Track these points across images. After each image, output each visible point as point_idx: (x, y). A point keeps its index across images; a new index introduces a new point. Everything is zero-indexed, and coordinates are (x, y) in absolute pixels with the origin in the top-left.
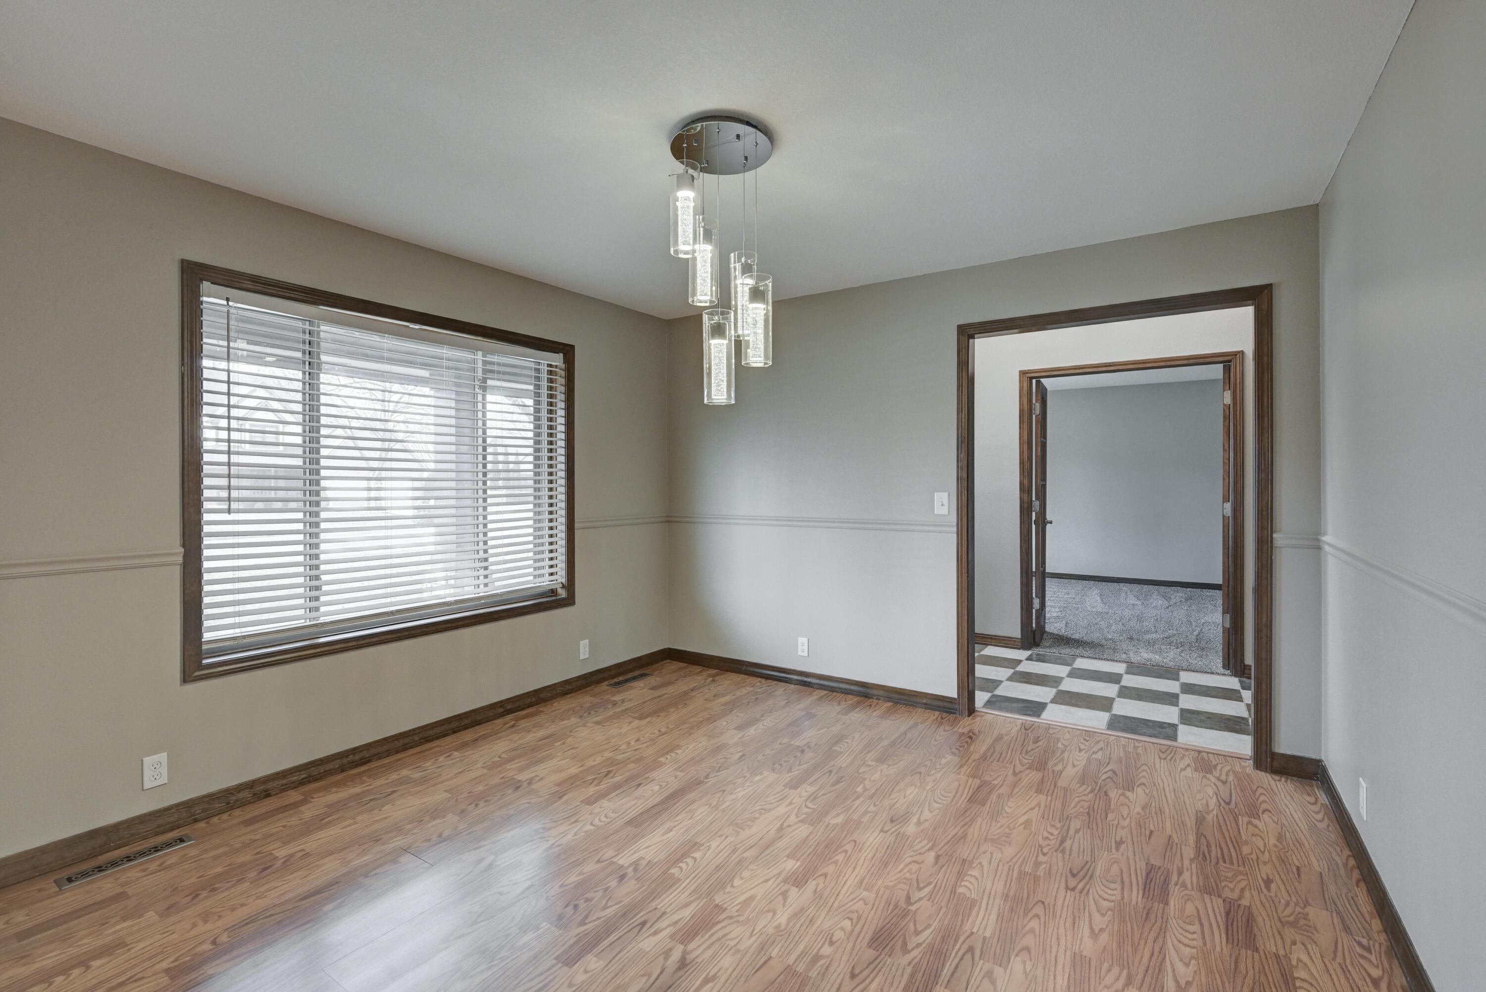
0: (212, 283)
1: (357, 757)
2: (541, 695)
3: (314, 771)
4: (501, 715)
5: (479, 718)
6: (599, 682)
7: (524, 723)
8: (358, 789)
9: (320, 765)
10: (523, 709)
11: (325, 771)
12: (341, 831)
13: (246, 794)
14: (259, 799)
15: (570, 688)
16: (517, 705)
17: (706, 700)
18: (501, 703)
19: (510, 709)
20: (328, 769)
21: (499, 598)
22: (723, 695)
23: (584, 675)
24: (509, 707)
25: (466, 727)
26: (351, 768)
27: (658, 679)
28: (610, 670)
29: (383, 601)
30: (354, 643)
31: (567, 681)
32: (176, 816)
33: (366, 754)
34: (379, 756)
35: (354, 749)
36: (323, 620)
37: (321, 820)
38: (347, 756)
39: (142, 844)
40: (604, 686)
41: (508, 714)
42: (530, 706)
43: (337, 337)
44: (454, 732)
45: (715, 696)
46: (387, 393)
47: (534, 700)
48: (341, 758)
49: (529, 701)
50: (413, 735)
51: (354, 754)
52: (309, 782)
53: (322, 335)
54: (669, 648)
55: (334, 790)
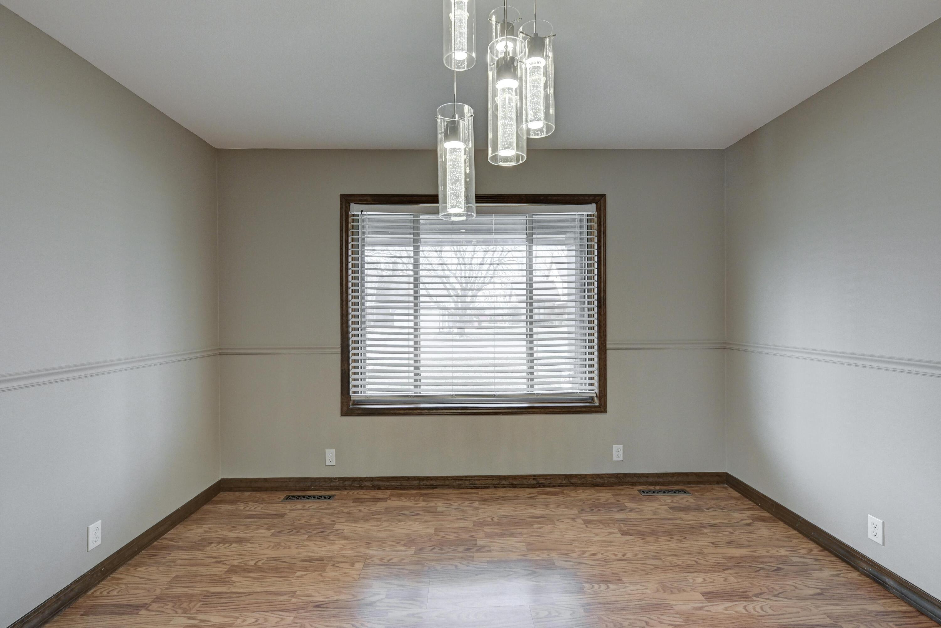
0: (355, 204)
1: (429, 483)
2: (572, 481)
3: (405, 483)
4: (533, 486)
5: (515, 482)
6: (633, 484)
7: (541, 499)
8: (408, 504)
9: (407, 480)
10: (554, 487)
11: (410, 486)
12: (370, 527)
13: (368, 484)
14: (375, 489)
15: (602, 482)
16: (548, 481)
17: (713, 543)
18: (535, 477)
19: (541, 484)
20: (411, 484)
21: (539, 397)
22: (741, 546)
23: (618, 474)
24: (541, 482)
25: (504, 487)
26: (425, 489)
27: (692, 500)
28: (647, 477)
29: (450, 387)
30: (427, 411)
31: (598, 475)
32: (338, 484)
33: (434, 482)
34: (443, 487)
35: (427, 477)
36: (422, 393)
37: (373, 515)
38: (423, 480)
39: (321, 492)
40: (634, 491)
41: (540, 486)
42: (560, 486)
43: (433, 221)
44: (495, 487)
45: (729, 543)
46: (462, 253)
47: (564, 482)
48: (420, 480)
49: (559, 481)
50: (466, 480)
51: (427, 480)
52: (401, 489)
53: (421, 221)
54: (727, 474)
55: (403, 499)
